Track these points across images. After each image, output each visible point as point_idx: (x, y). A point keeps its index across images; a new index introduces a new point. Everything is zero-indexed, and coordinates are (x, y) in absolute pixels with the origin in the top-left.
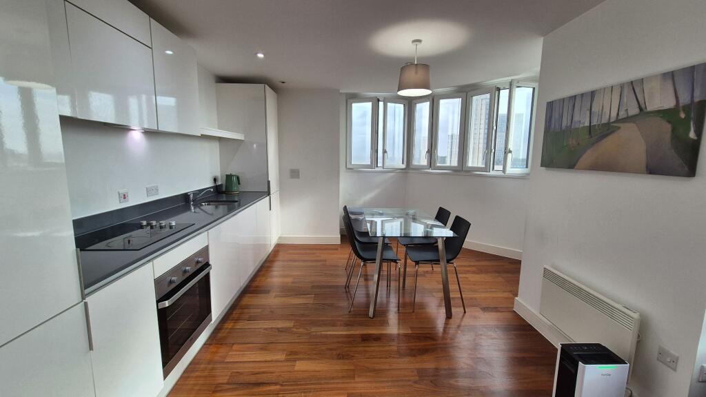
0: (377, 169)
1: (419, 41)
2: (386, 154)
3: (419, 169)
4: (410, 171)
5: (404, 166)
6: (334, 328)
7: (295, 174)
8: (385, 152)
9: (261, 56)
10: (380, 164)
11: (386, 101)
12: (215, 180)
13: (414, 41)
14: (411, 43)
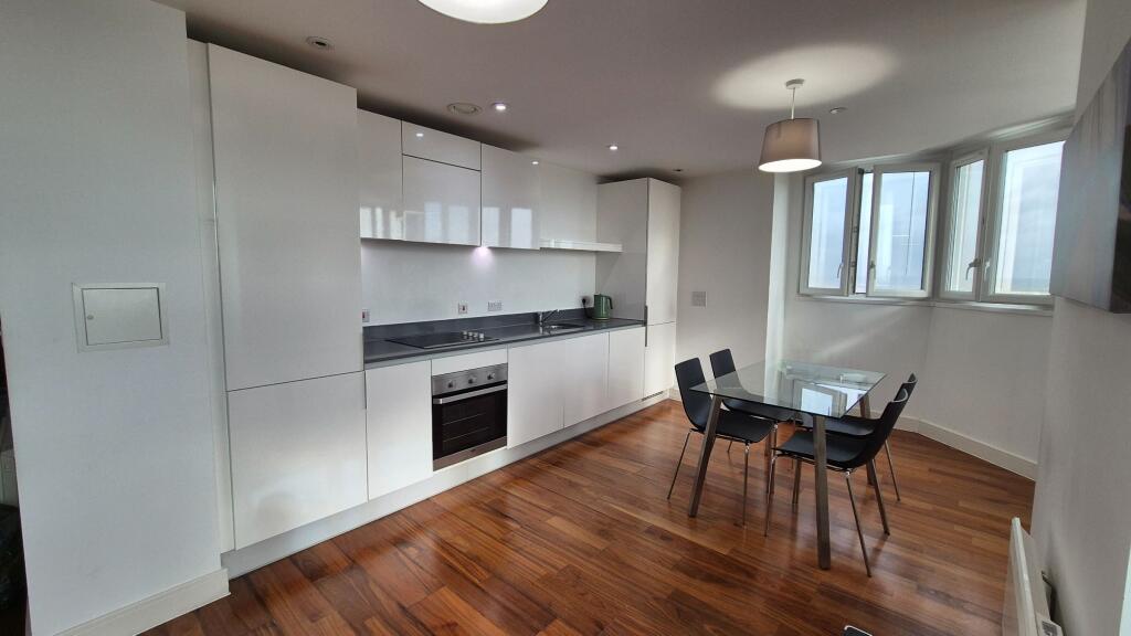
0: (851, 297)
1: (799, 81)
2: (872, 270)
3: (957, 300)
4: (937, 304)
5: (924, 294)
6: (631, 507)
7: (699, 299)
8: (871, 266)
9: (614, 148)
10: (861, 287)
11: (878, 171)
12: (584, 301)
13: (790, 83)
14: (784, 87)
